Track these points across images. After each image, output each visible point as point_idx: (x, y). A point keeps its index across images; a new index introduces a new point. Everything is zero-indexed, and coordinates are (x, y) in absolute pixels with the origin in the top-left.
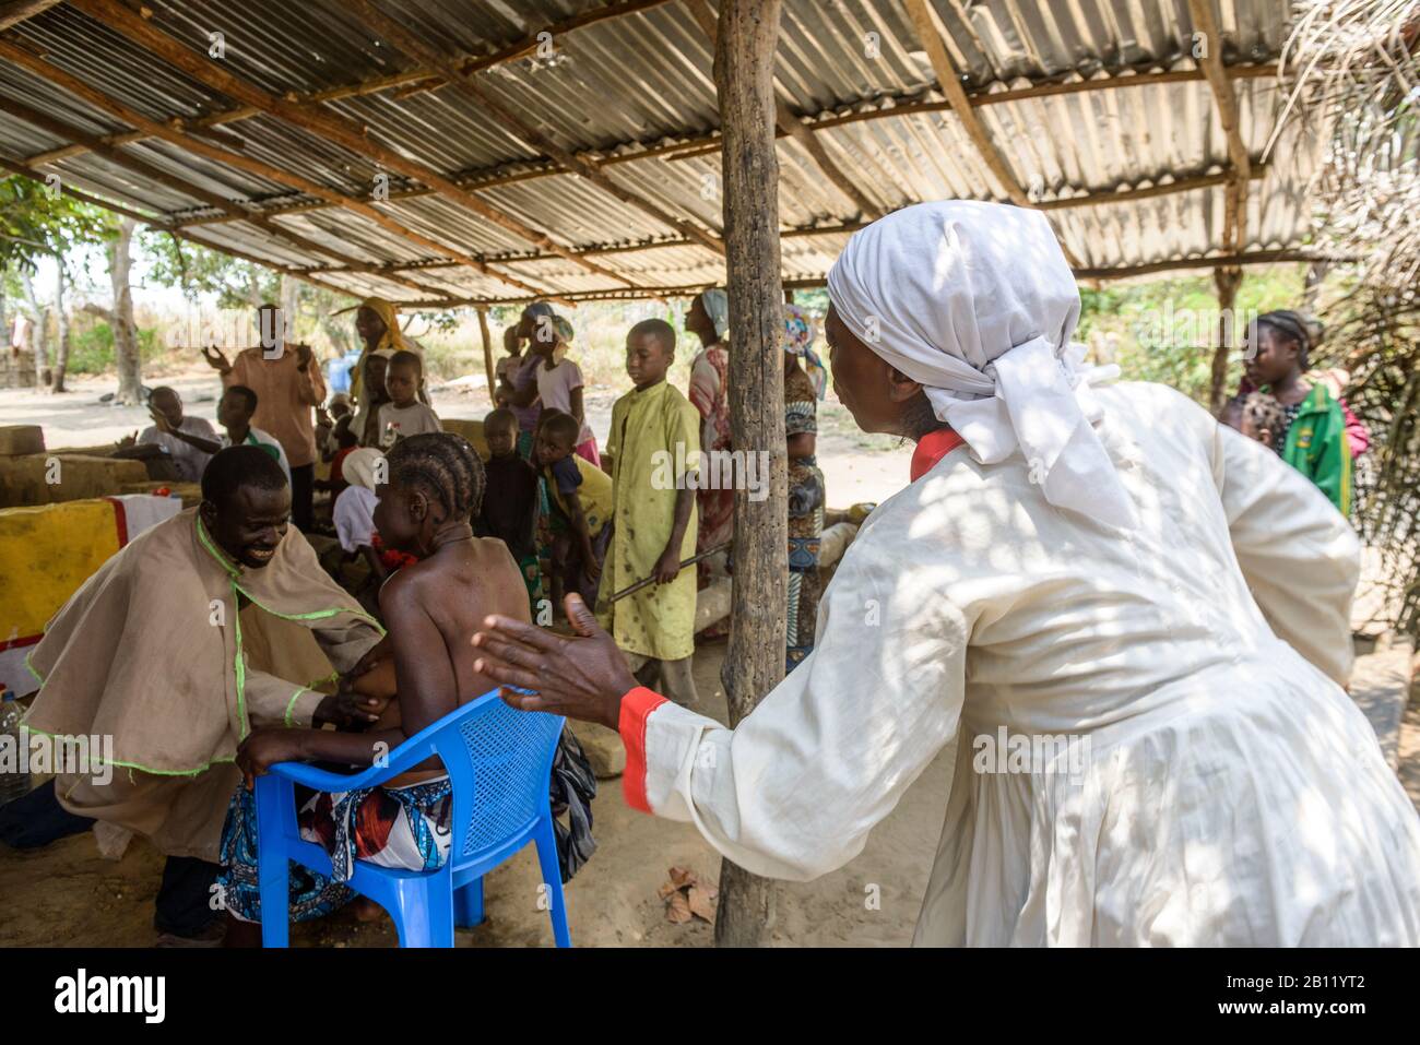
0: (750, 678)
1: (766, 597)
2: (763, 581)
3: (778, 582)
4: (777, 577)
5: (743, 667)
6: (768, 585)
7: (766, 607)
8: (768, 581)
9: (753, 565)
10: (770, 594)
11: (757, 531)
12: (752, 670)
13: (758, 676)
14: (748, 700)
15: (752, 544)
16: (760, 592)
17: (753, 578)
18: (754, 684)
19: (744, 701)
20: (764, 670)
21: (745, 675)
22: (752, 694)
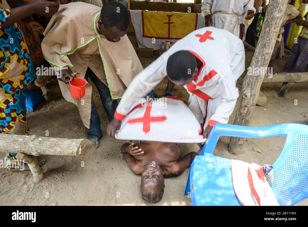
0: (247, 81)
1: (258, 61)
2: (259, 56)
3: (263, 57)
4: (263, 56)
5: (247, 78)
6: (260, 57)
7: (257, 63)
8: (260, 56)
9: (258, 50)
10: (259, 60)
11: (262, 40)
12: (248, 79)
13: (249, 81)
14: (245, 87)
15: (260, 44)
16: (257, 58)
17: (257, 54)
18: (247, 83)
19: (244, 86)
20: (251, 80)
21: (246, 80)
22: (246, 85)
